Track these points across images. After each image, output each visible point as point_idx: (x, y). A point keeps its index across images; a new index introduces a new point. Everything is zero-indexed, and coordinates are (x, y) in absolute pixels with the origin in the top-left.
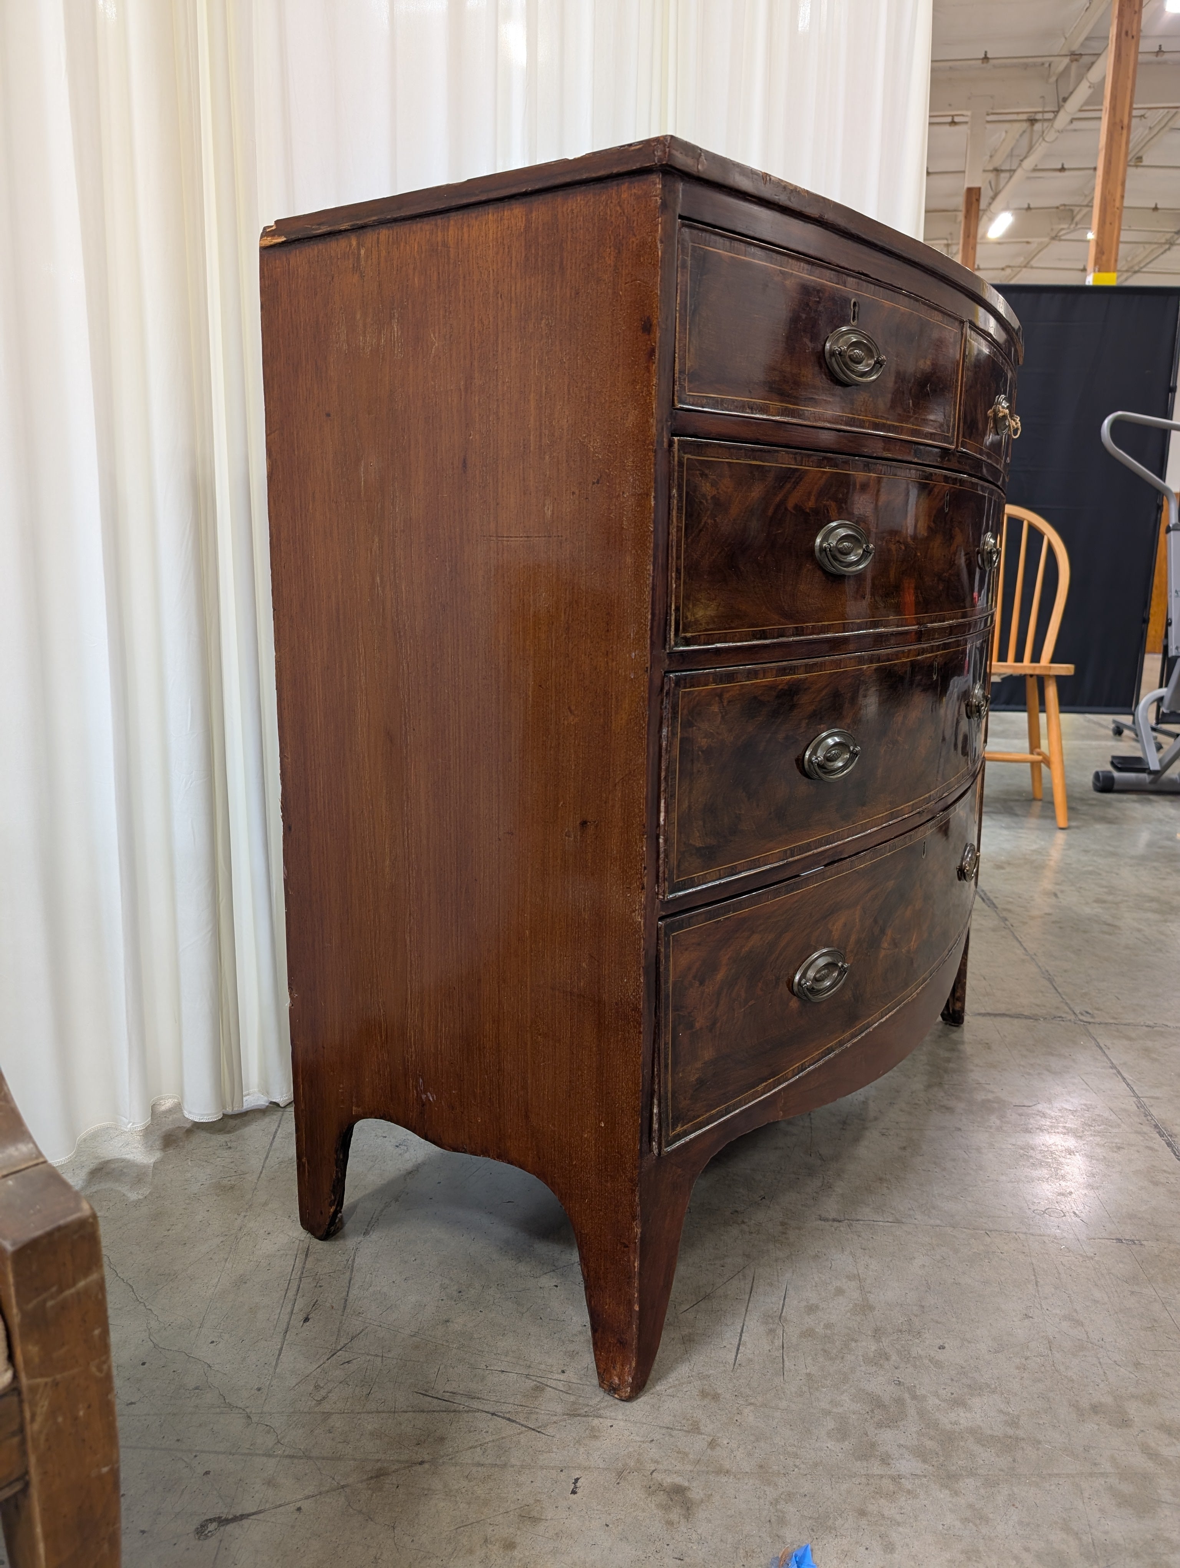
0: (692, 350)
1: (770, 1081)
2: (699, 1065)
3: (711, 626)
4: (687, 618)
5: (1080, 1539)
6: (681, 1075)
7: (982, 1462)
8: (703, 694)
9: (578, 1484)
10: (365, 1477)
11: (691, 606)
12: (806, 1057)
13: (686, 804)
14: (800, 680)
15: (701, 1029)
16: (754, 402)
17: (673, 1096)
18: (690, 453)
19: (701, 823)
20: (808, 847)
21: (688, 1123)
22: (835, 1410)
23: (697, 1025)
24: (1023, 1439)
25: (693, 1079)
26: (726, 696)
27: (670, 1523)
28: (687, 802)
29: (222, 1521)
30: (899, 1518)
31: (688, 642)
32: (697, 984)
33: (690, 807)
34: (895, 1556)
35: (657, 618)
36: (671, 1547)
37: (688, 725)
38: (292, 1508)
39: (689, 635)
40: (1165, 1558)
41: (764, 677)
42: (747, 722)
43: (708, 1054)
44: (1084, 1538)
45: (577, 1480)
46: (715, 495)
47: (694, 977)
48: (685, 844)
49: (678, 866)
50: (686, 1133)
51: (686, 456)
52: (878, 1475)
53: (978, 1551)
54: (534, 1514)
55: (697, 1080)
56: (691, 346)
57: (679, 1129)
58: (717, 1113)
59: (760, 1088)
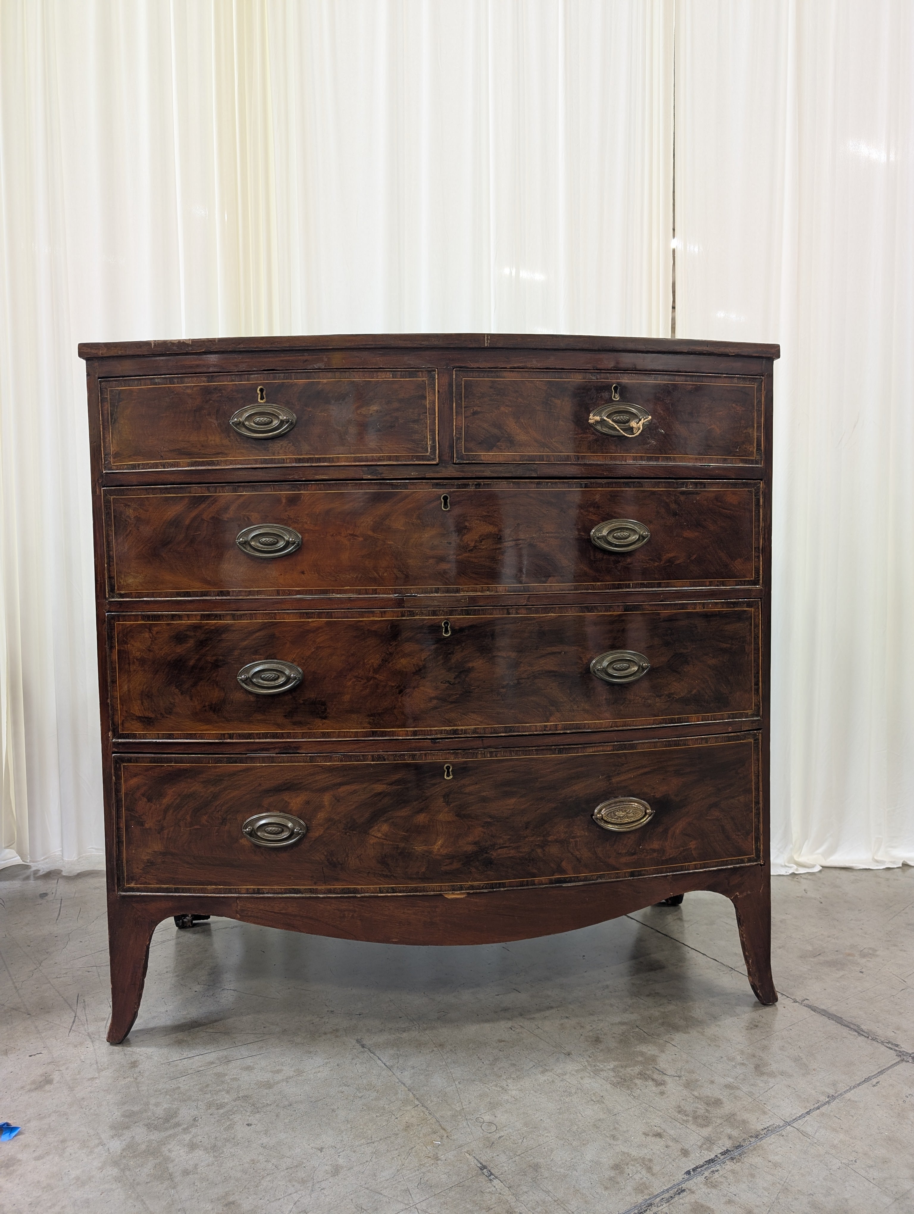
0: (114, 441)
1: (220, 887)
2: (150, 851)
3: (140, 588)
4: (120, 583)
6: (133, 851)
7: (138, 1171)
8: (134, 626)
11: (123, 576)
12: (267, 885)
13: (125, 688)
14: (228, 624)
15: (150, 829)
16: (165, 462)
17: (127, 862)
18: (115, 495)
19: (139, 702)
21: (141, 884)
22: (151, 1106)
23: (147, 826)
24: (173, 1181)
25: (145, 858)
26: (155, 629)
27: (22, 1087)
28: (126, 687)
30: (66, 1155)
31: (122, 596)
32: (145, 800)
33: (129, 691)
34: (34, 1162)
35: (99, 582)
37: (122, 642)
39: (122, 592)
41: (188, 620)
42: (175, 646)
43: (158, 847)
45: (40, 1053)
46: (137, 516)
47: (143, 795)
48: (126, 711)
49: (122, 724)
50: (138, 890)
51: (112, 497)
52: (100, 1137)
54: (10, 1052)
55: (148, 860)
57: (132, 885)
58: (167, 888)
59: (209, 887)
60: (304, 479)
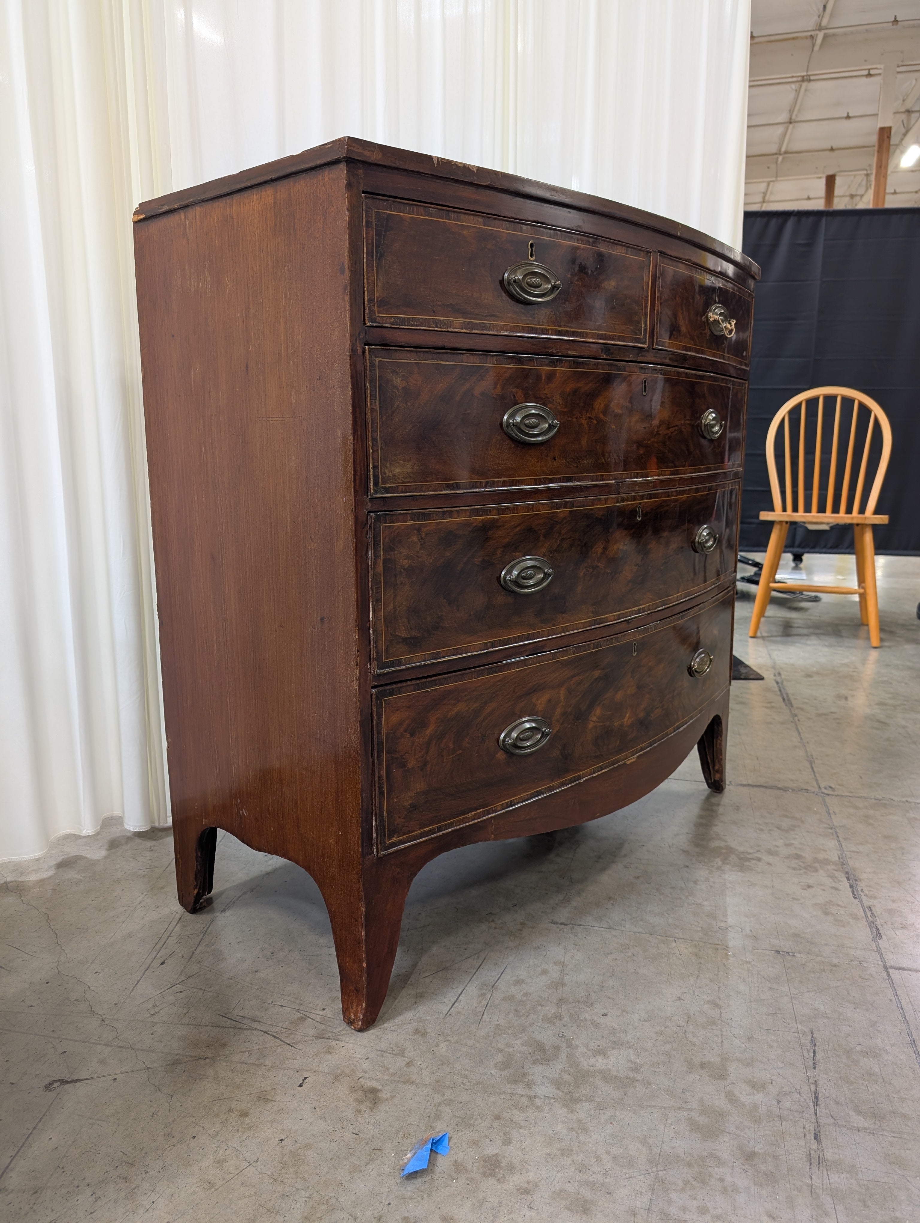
0: (379, 284)
1: (479, 811)
2: (412, 794)
3: (408, 480)
4: (385, 473)
5: (651, 1150)
6: (395, 800)
7: (601, 1093)
8: (403, 528)
9: (305, 1081)
10: (165, 1064)
11: (388, 465)
12: (515, 796)
13: (391, 607)
14: (494, 519)
15: (413, 768)
16: (438, 320)
17: (388, 814)
18: (381, 357)
19: (405, 620)
20: (509, 641)
21: (403, 835)
22: (507, 1050)
23: (409, 766)
24: (639, 1081)
25: (407, 803)
26: (424, 530)
27: (359, 1111)
28: (392, 605)
29: (63, 1082)
30: (523, 1123)
31: (387, 490)
32: (408, 735)
33: (395, 608)
34: (509, 1147)
35: (358, 473)
36: (354, 1126)
37: (389, 549)
38: (111, 1078)
39: (388, 486)
40: (710, 1169)
41: (458, 517)
42: (444, 549)
43: (420, 786)
44: (655, 1149)
45: (305, 1078)
46: (405, 387)
47: (406, 731)
48: (391, 634)
49: (387, 650)
50: (401, 842)
51: (377, 360)
52: (520, 1094)
53: (572, 1150)
54: (269, 1097)
55: (410, 805)
56: (378, 281)
57: (395, 839)
58: (430, 830)
59: (470, 815)
60: (560, 354)
